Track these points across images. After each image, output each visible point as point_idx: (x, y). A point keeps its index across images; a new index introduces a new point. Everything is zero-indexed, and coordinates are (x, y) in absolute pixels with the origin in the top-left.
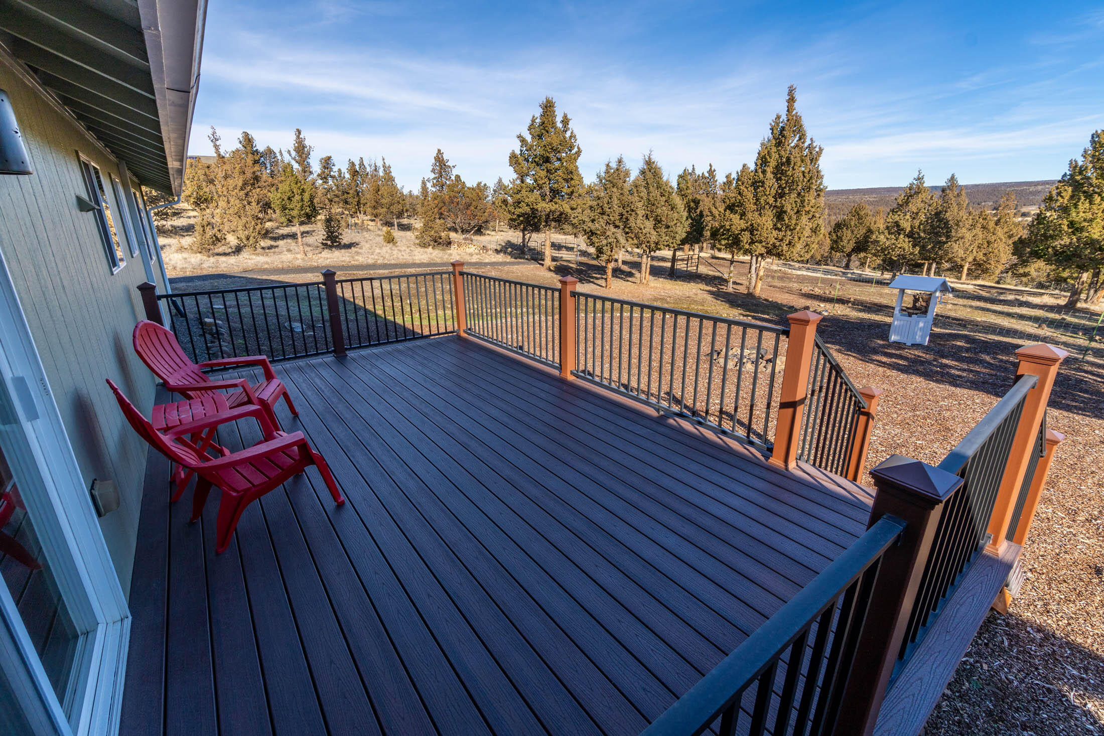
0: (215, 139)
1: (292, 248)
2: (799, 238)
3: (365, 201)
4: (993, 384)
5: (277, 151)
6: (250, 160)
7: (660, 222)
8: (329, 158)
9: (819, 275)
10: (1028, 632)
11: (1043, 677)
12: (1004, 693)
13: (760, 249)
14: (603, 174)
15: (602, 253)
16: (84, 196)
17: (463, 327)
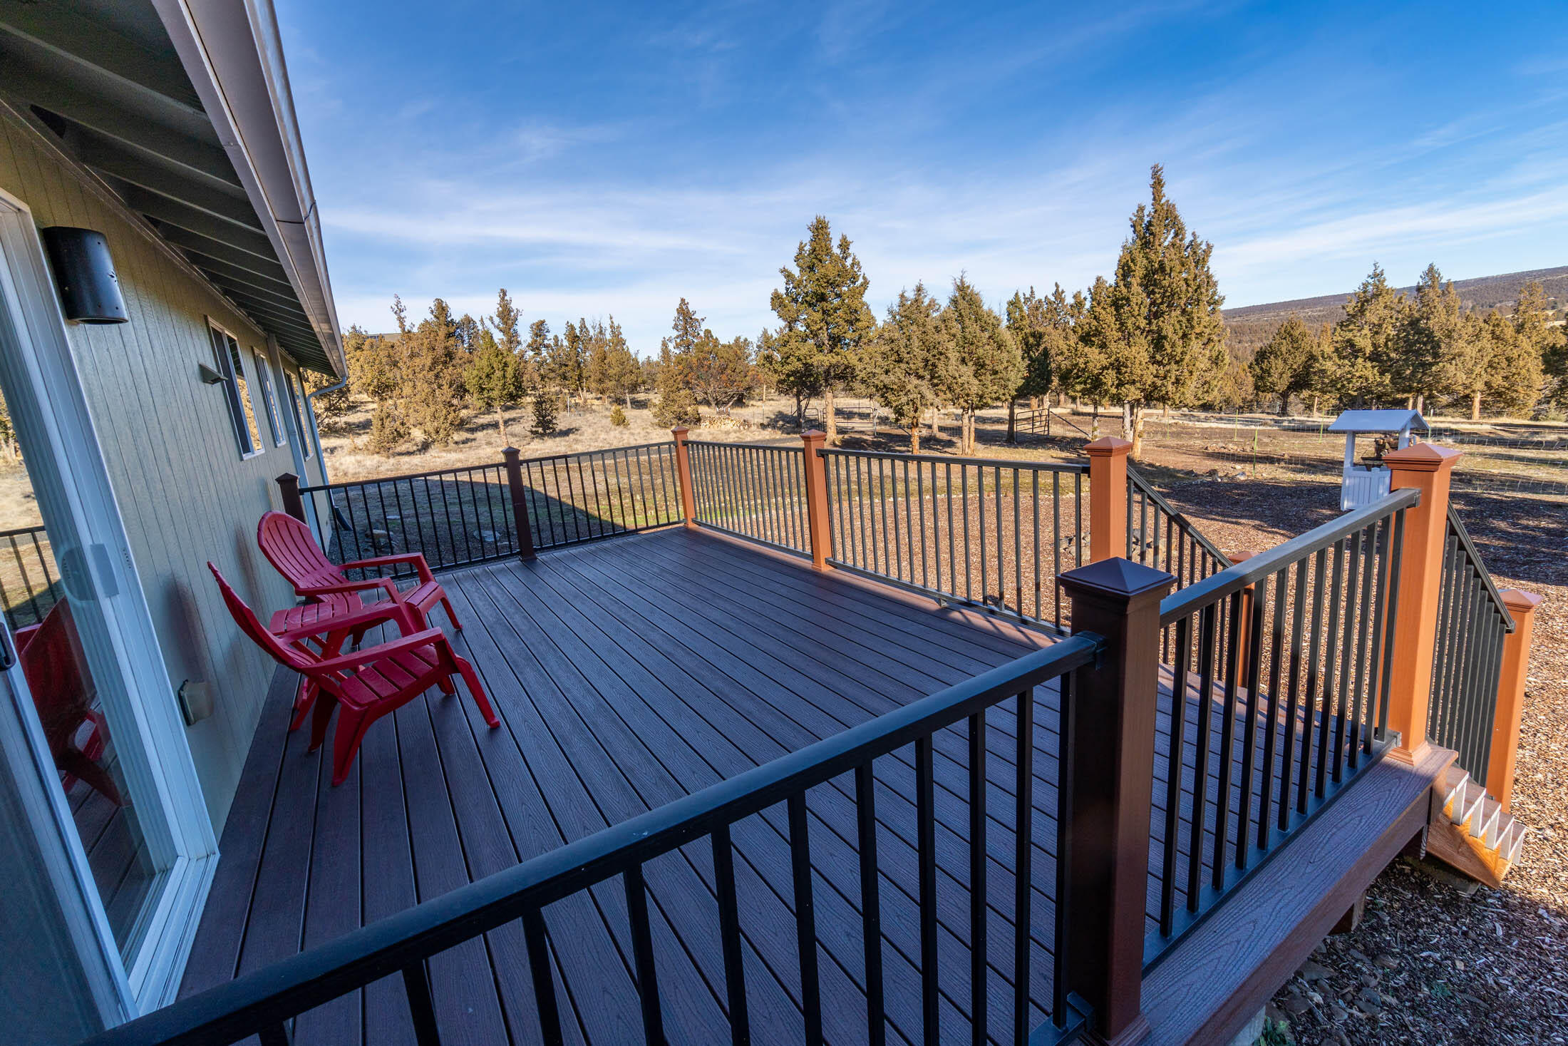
0: (399, 311)
1: (493, 440)
2: (1191, 373)
3: (588, 374)
4: (1511, 562)
5: (477, 320)
6: (442, 332)
7: (983, 366)
8: (542, 323)
9: (1238, 426)
10: (1541, 917)
11: (1561, 983)
12: (1490, 1005)
13: (1133, 393)
14: (896, 309)
15: (902, 414)
16: (211, 365)
17: (691, 515)
